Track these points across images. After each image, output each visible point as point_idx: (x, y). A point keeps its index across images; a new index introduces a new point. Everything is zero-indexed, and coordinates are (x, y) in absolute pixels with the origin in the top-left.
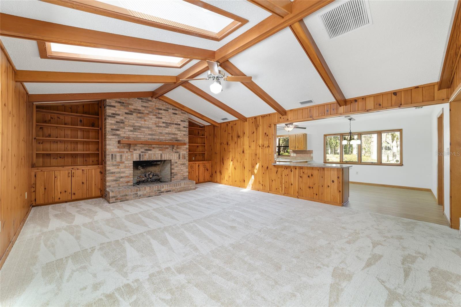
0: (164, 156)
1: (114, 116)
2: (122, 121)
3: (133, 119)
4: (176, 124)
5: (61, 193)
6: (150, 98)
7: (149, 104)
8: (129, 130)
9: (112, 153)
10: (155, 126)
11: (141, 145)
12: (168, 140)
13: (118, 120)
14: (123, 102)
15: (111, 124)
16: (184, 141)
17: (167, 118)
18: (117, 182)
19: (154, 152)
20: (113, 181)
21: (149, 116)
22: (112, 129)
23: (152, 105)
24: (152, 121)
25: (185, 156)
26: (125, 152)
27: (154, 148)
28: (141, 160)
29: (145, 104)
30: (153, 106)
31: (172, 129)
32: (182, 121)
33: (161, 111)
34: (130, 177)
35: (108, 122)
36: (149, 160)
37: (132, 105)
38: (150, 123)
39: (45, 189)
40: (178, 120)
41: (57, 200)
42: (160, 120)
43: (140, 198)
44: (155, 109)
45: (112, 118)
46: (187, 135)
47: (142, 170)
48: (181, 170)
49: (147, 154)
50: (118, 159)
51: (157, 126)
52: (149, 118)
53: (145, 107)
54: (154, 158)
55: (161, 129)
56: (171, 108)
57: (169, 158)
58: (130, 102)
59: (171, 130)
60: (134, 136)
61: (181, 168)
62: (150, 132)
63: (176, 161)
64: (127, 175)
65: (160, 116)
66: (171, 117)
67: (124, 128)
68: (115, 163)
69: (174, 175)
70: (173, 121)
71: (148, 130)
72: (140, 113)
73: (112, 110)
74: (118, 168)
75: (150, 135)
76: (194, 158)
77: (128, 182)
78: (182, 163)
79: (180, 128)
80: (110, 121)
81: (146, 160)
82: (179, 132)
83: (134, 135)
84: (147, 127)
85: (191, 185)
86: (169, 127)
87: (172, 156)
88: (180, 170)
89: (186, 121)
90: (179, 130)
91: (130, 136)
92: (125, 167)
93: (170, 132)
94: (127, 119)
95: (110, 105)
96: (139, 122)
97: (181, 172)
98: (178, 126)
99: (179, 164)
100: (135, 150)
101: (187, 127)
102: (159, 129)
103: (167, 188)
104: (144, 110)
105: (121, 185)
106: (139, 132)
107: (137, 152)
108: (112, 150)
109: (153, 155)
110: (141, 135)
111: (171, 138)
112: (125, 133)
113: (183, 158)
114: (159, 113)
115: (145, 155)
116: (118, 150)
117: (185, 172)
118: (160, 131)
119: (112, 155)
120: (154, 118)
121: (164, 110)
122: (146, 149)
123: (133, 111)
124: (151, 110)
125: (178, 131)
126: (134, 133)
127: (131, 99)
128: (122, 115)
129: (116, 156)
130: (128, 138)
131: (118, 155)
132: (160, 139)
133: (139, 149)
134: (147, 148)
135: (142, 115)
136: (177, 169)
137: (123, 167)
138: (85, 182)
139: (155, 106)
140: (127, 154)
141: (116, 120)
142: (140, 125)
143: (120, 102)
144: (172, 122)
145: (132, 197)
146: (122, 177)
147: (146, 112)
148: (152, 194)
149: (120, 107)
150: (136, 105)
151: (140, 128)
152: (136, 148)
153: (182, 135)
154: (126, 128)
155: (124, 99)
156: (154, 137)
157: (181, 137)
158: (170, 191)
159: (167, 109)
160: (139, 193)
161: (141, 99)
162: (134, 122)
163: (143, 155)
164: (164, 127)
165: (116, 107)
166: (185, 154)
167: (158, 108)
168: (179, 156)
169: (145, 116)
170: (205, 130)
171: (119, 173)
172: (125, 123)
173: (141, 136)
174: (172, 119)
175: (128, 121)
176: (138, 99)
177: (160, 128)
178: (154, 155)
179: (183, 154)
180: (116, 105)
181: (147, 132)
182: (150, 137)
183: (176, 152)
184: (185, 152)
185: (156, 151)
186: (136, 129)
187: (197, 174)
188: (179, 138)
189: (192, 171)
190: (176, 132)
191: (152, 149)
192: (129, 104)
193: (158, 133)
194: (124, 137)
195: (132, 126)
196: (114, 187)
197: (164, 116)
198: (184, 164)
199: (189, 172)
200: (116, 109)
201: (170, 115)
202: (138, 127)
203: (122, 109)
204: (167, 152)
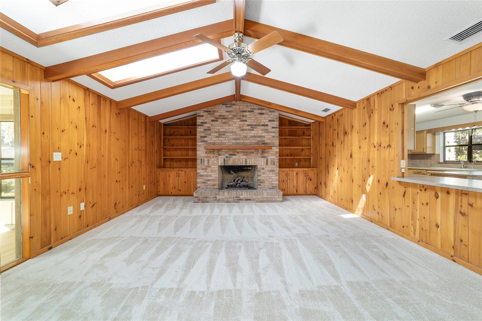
0: (249, 161)
1: (202, 124)
2: (209, 128)
3: (218, 126)
4: (263, 125)
5: (172, 188)
6: (234, 102)
7: (233, 108)
8: (214, 136)
9: (201, 158)
10: (239, 130)
11: (225, 150)
12: (253, 143)
13: (206, 128)
14: (210, 110)
15: (201, 132)
16: (273, 144)
17: (252, 120)
18: (205, 184)
19: (238, 157)
20: (202, 183)
21: (233, 120)
22: (201, 137)
23: (236, 108)
24: (236, 125)
25: (274, 162)
26: (212, 157)
27: (238, 153)
28: (226, 165)
29: (229, 109)
31: (259, 131)
32: (270, 121)
33: (245, 114)
34: (216, 180)
35: (198, 131)
36: (233, 165)
37: (217, 111)
38: (234, 128)
39: (164, 184)
40: (265, 121)
41: (170, 193)
42: (244, 122)
43: (218, 202)
44: (239, 112)
45: (201, 127)
46: (277, 137)
47: (234, 174)
48: (270, 177)
49: (231, 159)
50: (206, 163)
51: (242, 130)
52: (233, 122)
53: (229, 112)
54: (238, 163)
56: (257, 108)
57: (254, 163)
58: (215, 110)
59: (256, 132)
61: (269, 176)
62: (235, 137)
63: (264, 167)
64: (213, 178)
65: (244, 118)
66: (257, 118)
67: (210, 135)
68: (203, 167)
69: (261, 182)
70: (260, 123)
72: (224, 119)
73: (201, 120)
74: (206, 172)
75: (234, 139)
76: (296, 164)
77: (214, 185)
78: (270, 169)
79: (268, 130)
80: (200, 130)
81: (231, 165)
82: (267, 134)
83: (219, 141)
84: (231, 132)
85: (276, 197)
86: (255, 129)
87: (258, 162)
88: (268, 178)
89: (276, 120)
90: (267, 131)
91: (216, 141)
92: (212, 171)
93: (255, 134)
94: (213, 126)
95: (199, 115)
96: (224, 127)
97: (269, 180)
98: (266, 128)
99: (267, 170)
100: (219, 155)
101: (277, 128)
102: (243, 133)
103: (246, 196)
104: (228, 115)
105: (208, 187)
106: (224, 137)
107: (222, 157)
108: (201, 155)
109: (237, 160)
110: (226, 140)
111: (256, 141)
112: (212, 139)
113: (271, 164)
114: (243, 116)
115: (230, 160)
116: (206, 155)
117: (274, 180)
118: (244, 135)
119: (201, 159)
120: (239, 122)
121: (249, 111)
122: (230, 154)
123: (218, 117)
124: (235, 114)
125: (265, 132)
126: (219, 139)
127: (216, 107)
128: (209, 123)
129: (204, 160)
130: (214, 144)
131: (206, 159)
132: (245, 143)
133: (224, 154)
134: (232, 153)
135: (226, 120)
136: (264, 175)
137: (210, 171)
138: (186, 182)
139: (240, 109)
140: (213, 159)
141: (204, 128)
142: (225, 130)
143: (207, 111)
144: (258, 124)
145: (212, 200)
146: (209, 180)
147: (230, 116)
148: (230, 200)
149: (207, 116)
150: (221, 111)
151: (224, 133)
152: (221, 153)
153: (271, 137)
154: (212, 134)
155: (210, 108)
156: (238, 141)
157: (269, 139)
158: (250, 200)
159: (252, 110)
160: (217, 197)
161: (226, 104)
162: (219, 128)
163: (227, 160)
164: (249, 130)
165: (204, 116)
166: (274, 159)
167: (243, 110)
168: (267, 161)
169: (229, 121)
170: (311, 128)
171: (207, 176)
172: (212, 130)
174: (258, 120)
176: (222, 105)
177: (245, 132)
178: (239, 160)
179: (271, 159)
180: (204, 115)
181: (230, 137)
182: (234, 141)
183: (263, 157)
184: (274, 157)
185: (241, 156)
186: (220, 135)
187: (295, 184)
188: (267, 141)
189: (288, 180)
190: (263, 135)
191: (236, 153)
192: (215, 111)
193: (242, 137)
194: (211, 143)
195: (217, 132)
196: (203, 188)
197: (249, 118)
198: (273, 171)
199: (284, 181)
200: (204, 118)
201: (255, 116)
202: (223, 133)
203: (209, 117)
204: (252, 157)
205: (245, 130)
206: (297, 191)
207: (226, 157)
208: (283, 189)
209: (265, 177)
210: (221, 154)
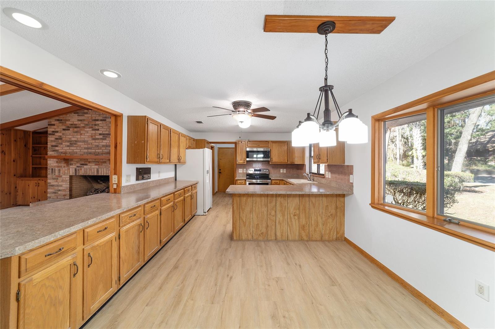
0: (101, 171)
1: (54, 133)
2: (61, 137)
3: (70, 135)
5: (31, 198)
6: (86, 111)
7: (85, 117)
8: (66, 145)
9: (52, 168)
10: (91, 139)
11: (76, 160)
12: (105, 153)
13: (57, 137)
14: (61, 119)
15: (52, 141)
17: (104, 128)
18: (56, 194)
19: (90, 167)
20: (52, 193)
21: (85, 129)
22: (52, 146)
23: (88, 117)
24: (88, 134)
26: (63, 167)
27: (89, 162)
28: (77, 175)
29: (81, 118)
30: (90, 118)
33: (97, 122)
34: (67, 190)
35: (49, 140)
37: (69, 120)
38: (86, 137)
39: (23, 194)
42: (96, 131)
44: (91, 120)
45: (52, 136)
49: (83, 169)
50: (57, 173)
51: (94, 139)
52: (85, 131)
53: (81, 120)
54: (90, 173)
55: (98, 141)
57: (106, 173)
58: (67, 118)
59: (109, 141)
60: (70, 151)
62: (86, 146)
64: (63, 188)
65: (96, 127)
68: (54, 177)
71: (84, 144)
72: (76, 127)
73: (52, 128)
74: (57, 181)
75: (85, 148)
77: (65, 195)
80: (51, 139)
84: (83, 141)
86: (107, 139)
91: (67, 151)
92: (63, 181)
93: (107, 144)
94: (65, 135)
95: (51, 124)
96: (75, 136)
100: (71, 164)
102: (95, 142)
104: (80, 124)
105: (59, 198)
106: (75, 147)
107: (73, 167)
108: (52, 165)
109: (88, 170)
110: (77, 149)
112: (63, 148)
114: (95, 125)
115: (81, 170)
116: (56, 164)
118: (96, 144)
119: (52, 169)
120: (90, 131)
121: (101, 120)
122: (81, 163)
123: (70, 126)
124: (87, 123)
126: (71, 148)
127: (68, 115)
128: (60, 132)
129: (55, 170)
130: (65, 153)
131: (57, 169)
132: (97, 152)
133: (75, 164)
134: (83, 163)
135: (78, 129)
137: (61, 181)
140: (64, 169)
141: (55, 137)
142: (76, 139)
143: (58, 120)
146: (60, 190)
147: (82, 125)
149: (58, 125)
150: (73, 120)
151: (76, 143)
152: (72, 162)
154: (63, 144)
155: (62, 116)
156: (90, 151)
159: (104, 119)
161: (78, 113)
162: (70, 137)
163: (79, 170)
164: (101, 139)
165: (55, 125)
167: (95, 119)
169: (81, 130)
171: (58, 186)
172: (63, 139)
173: (77, 151)
175: (65, 136)
176: (74, 113)
178: (90, 170)
180: (56, 123)
181: (82, 146)
182: (86, 151)
185: (92, 165)
186: (72, 144)
191: (87, 163)
192: (66, 120)
193: (94, 146)
194: (62, 152)
195: (69, 141)
196: (53, 199)
197: (101, 127)
200: (55, 127)
201: (107, 125)
202: (74, 142)
203: (60, 126)
204: (103, 167)
205: (98, 139)
207: (78, 167)
210: (72, 164)
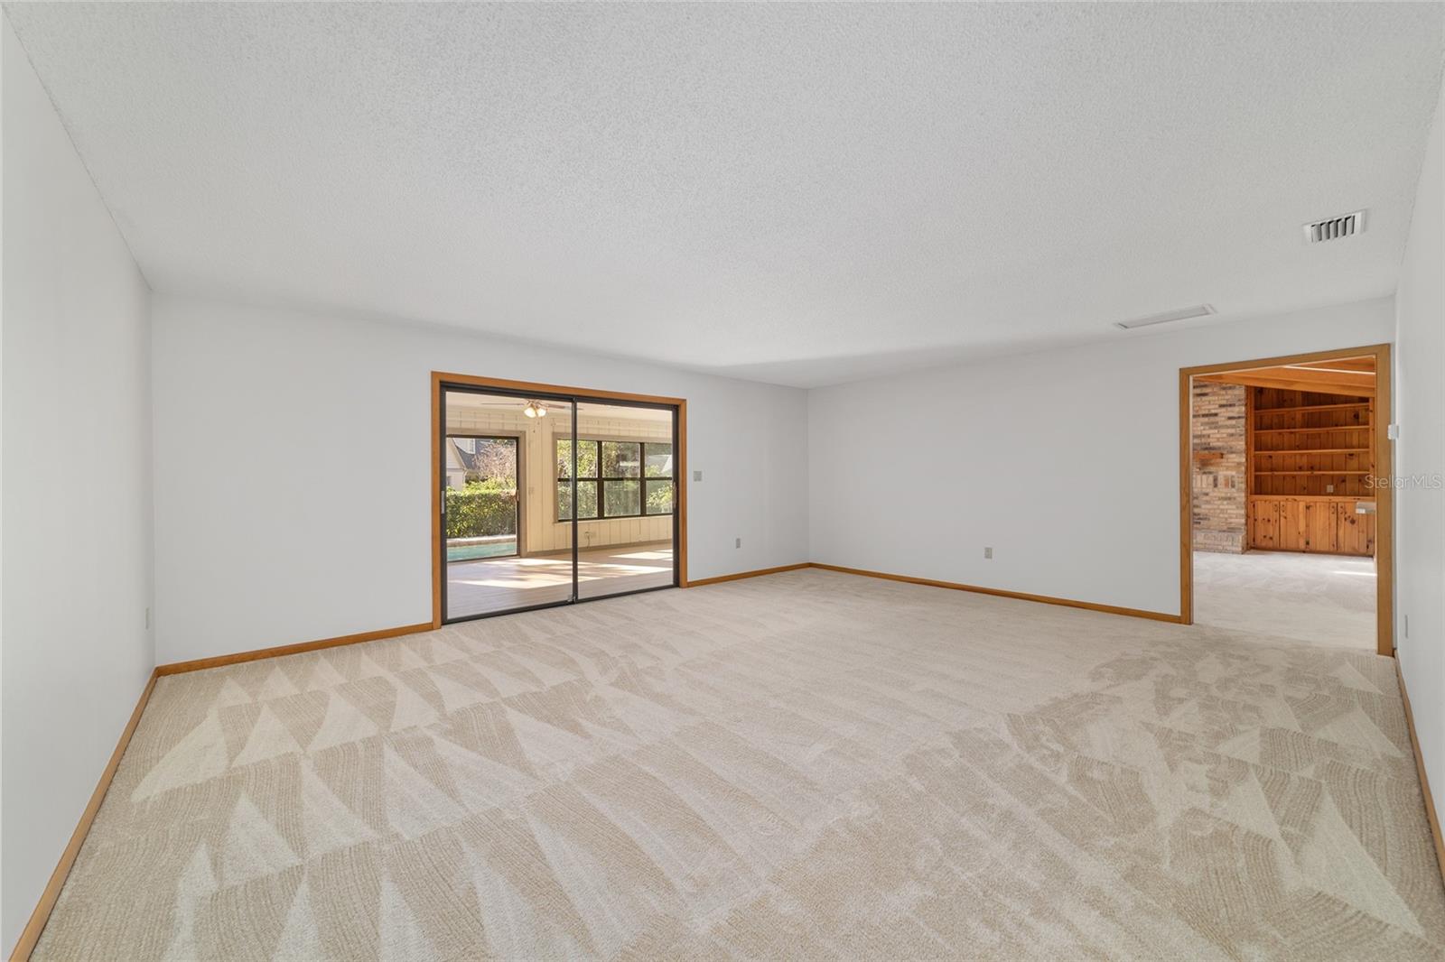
4: (1204, 416)
16: (1231, 448)
25: (1233, 482)
32: (1221, 406)
40: (1212, 407)
46: (1241, 435)
48: (1222, 510)
61: (1221, 507)
63: (1208, 492)
69: (1200, 519)
76: (1330, 489)
78: (1223, 495)
79: (1217, 423)
82: (1216, 431)
89: (1238, 403)
90: (1215, 426)
97: (1221, 515)
98: (1212, 419)
99: (1215, 497)
101: (1239, 418)
113: (1227, 485)
117: (1235, 516)
125: (1211, 428)
136: (1208, 506)
153: (1226, 435)
157: (1221, 440)
166: (1233, 477)
168: (1215, 480)
179: (1225, 476)
183: (1204, 473)
184: (1234, 473)
187: (1302, 528)
188: (1214, 444)
189: (1282, 519)
190: (1204, 432)
198: (1230, 499)
199: (1269, 521)
206: (1308, 543)
208: (1268, 537)
209: (1210, 509)
